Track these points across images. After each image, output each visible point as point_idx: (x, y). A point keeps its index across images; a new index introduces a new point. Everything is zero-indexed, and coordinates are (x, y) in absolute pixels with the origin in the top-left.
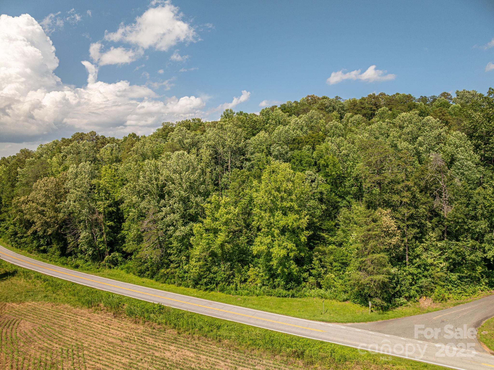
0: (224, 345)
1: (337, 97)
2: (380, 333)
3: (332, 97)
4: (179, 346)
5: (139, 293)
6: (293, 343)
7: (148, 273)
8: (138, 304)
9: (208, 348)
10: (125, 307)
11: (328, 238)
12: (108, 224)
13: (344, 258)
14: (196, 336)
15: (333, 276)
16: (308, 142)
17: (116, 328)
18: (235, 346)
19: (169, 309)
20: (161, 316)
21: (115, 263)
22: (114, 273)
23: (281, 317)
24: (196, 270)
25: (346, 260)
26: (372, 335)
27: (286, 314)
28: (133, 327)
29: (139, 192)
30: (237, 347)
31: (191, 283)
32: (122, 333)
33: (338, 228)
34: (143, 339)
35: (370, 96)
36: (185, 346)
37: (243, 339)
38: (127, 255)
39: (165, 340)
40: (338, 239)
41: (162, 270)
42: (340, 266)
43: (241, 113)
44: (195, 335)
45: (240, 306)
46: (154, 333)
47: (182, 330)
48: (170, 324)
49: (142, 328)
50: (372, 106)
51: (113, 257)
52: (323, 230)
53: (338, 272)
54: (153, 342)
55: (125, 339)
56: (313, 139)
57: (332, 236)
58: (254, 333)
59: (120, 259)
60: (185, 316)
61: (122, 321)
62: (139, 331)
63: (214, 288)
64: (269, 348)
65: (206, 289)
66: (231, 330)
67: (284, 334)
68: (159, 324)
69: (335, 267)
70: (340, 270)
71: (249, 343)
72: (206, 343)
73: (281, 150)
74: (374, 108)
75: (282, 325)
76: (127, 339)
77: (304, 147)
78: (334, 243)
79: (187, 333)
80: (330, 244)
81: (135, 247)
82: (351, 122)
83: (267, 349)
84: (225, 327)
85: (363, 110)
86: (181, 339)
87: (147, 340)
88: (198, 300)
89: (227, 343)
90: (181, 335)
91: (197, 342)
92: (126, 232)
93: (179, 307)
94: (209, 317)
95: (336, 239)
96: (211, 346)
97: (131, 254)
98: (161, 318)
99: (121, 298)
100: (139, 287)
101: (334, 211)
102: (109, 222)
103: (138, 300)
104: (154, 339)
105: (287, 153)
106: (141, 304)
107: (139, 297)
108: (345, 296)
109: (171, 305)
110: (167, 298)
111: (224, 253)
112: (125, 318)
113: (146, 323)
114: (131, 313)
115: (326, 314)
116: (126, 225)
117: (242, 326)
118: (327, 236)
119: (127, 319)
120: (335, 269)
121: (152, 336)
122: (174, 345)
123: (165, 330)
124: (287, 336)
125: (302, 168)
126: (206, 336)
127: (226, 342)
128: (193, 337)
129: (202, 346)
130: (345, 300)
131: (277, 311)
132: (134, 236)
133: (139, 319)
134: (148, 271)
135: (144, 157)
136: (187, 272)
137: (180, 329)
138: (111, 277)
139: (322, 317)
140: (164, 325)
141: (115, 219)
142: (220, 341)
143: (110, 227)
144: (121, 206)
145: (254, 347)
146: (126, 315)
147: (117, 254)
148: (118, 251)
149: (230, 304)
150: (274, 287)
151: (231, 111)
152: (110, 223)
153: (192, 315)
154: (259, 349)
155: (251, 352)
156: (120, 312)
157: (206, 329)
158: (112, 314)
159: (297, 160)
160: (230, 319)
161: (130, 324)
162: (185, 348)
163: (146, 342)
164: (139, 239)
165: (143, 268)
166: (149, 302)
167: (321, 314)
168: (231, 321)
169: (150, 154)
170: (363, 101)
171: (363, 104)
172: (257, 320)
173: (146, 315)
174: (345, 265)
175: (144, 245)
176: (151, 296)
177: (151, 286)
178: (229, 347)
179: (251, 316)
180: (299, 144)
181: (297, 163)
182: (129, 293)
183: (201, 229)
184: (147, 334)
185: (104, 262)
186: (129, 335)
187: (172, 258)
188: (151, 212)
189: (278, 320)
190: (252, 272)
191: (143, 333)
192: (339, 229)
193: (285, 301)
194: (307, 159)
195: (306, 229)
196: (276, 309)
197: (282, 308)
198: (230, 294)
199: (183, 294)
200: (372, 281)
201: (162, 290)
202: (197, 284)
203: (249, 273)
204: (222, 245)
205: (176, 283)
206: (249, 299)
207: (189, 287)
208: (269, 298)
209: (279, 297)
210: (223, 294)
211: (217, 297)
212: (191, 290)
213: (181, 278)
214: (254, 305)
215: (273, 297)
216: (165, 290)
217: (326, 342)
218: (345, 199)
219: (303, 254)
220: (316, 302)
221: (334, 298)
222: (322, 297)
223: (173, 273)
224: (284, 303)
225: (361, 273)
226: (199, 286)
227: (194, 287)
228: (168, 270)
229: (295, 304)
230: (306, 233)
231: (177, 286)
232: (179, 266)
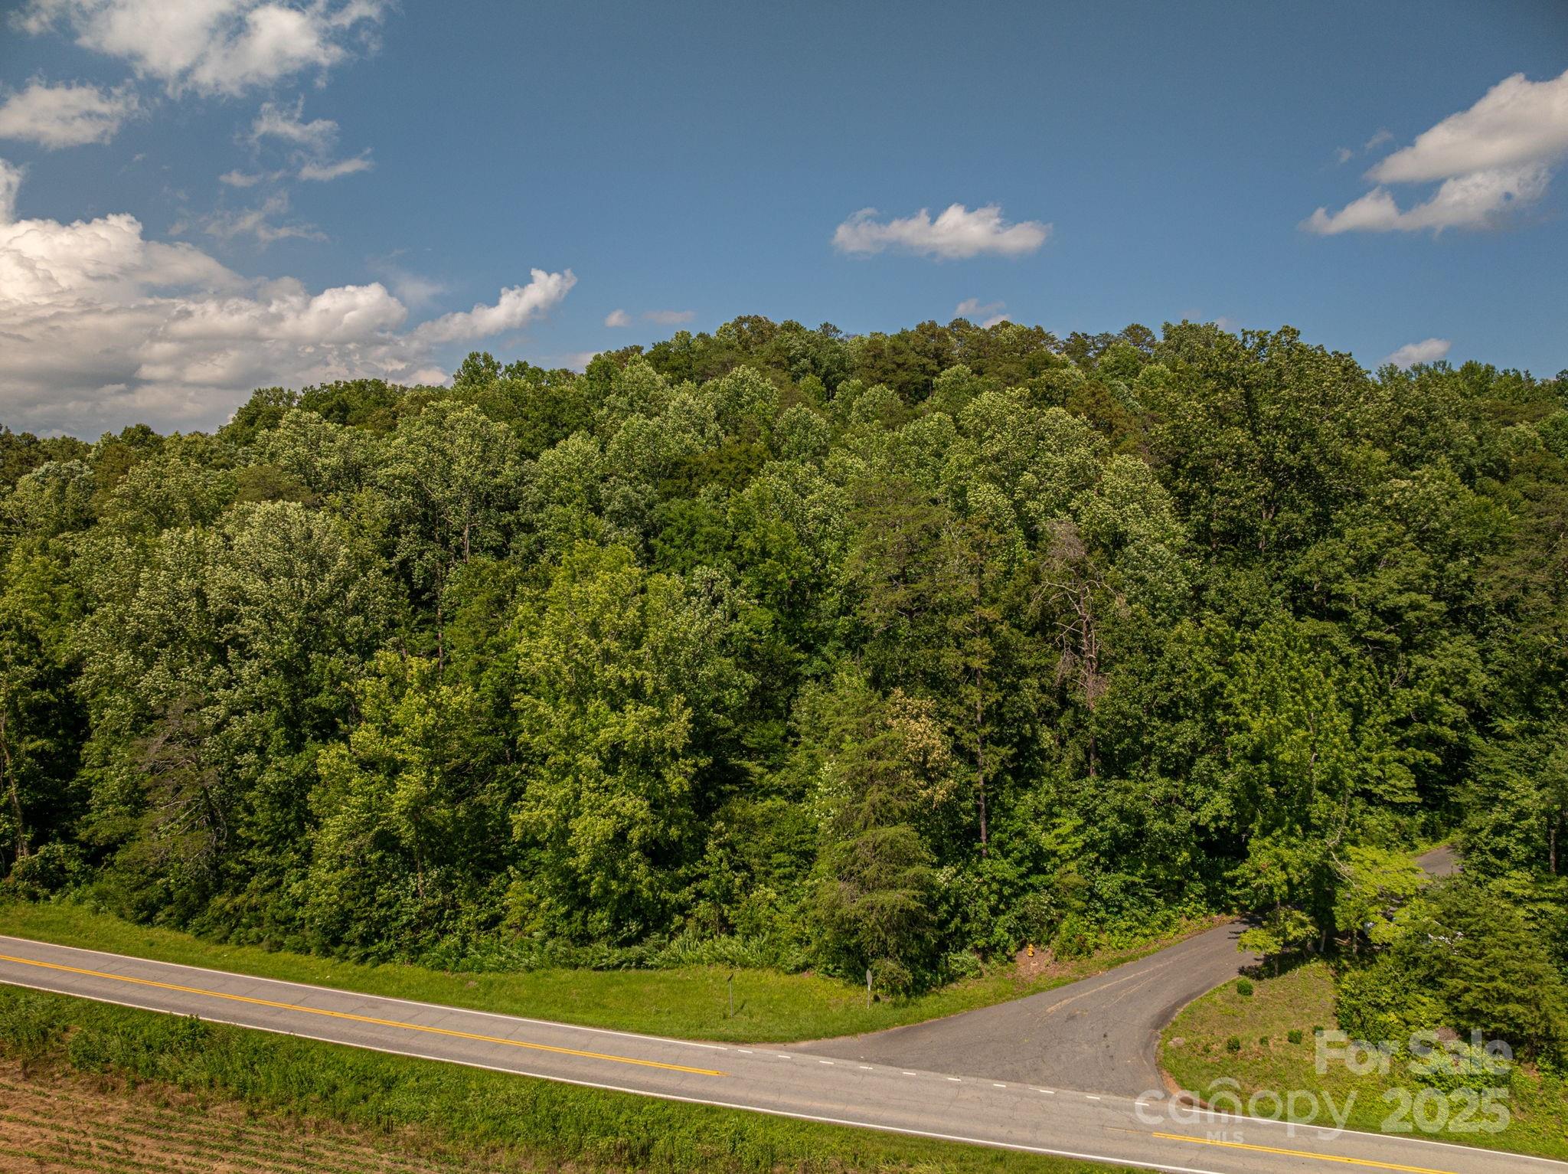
0: (400, 1143)
1: (826, 325)
2: (890, 1068)
3: (812, 325)
4: (245, 1158)
5: (126, 984)
6: (623, 1118)
7: (168, 909)
8: (119, 1025)
9: (347, 1157)
10: (71, 1036)
11: (762, 776)
12: (31, 746)
13: (807, 837)
14: (312, 1117)
15: (773, 895)
16: (718, 472)
17: (27, 1116)
18: (436, 1143)
19: (228, 1033)
20: (198, 1059)
21: (52, 880)
22: (49, 917)
23: (597, 1034)
24: (330, 895)
25: (812, 841)
26: (865, 1073)
27: (615, 1027)
28: (89, 1106)
29: (139, 638)
30: (442, 1147)
31: (313, 938)
32: (45, 1131)
33: (795, 744)
34: (120, 1147)
35: (921, 328)
36: (266, 1157)
37: (464, 1118)
38: (97, 855)
39: (200, 1144)
40: (793, 778)
41: (218, 901)
42: (792, 862)
43: (522, 368)
44: (308, 1116)
45: (472, 1007)
46: (165, 1122)
47: (263, 1103)
48: (226, 1085)
49: (125, 1106)
50: (925, 360)
51: (48, 860)
52: (750, 753)
53: (786, 881)
54: (156, 1153)
55: (54, 1154)
56: (734, 464)
57: (773, 769)
58: (502, 1095)
59: (73, 865)
60: (281, 1056)
61: (54, 1087)
62: (112, 1119)
63: (391, 953)
64: (545, 1142)
65: (363, 960)
66: (429, 1091)
67: (598, 1090)
68: (187, 1087)
69: (779, 866)
70: (791, 877)
71: (482, 1128)
72: (341, 1142)
73: (634, 496)
74: (933, 366)
75: (597, 1062)
76: (62, 1150)
77: (702, 490)
78: (780, 792)
79: (281, 1110)
80: (767, 795)
81: (123, 824)
82: (859, 409)
83: (537, 1144)
84: (412, 1082)
85: (899, 371)
86: (258, 1134)
87: (137, 1149)
88: (333, 994)
89: (412, 1134)
90: (259, 1121)
91: (310, 1139)
92: (97, 774)
93: (264, 1023)
94: (362, 1050)
95: (785, 778)
96: (359, 1150)
97: (112, 847)
98: (195, 1068)
99: (58, 1002)
100: (130, 963)
101: (784, 691)
102: (32, 741)
103: (122, 1009)
104: (161, 1143)
105: (650, 506)
106: (130, 1021)
107: (124, 999)
108: (798, 956)
109: (235, 1018)
110: (227, 996)
111: (429, 829)
112: (66, 1075)
113: (143, 1087)
114: (88, 1058)
115: (739, 1015)
116: (92, 749)
117: (463, 1074)
118: (759, 770)
119: (73, 1079)
120: (778, 872)
121: (155, 1132)
122: (231, 1156)
123: (205, 1108)
124: (605, 1097)
125: (694, 554)
126: (343, 1117)
127: (409, 1130)
128: (299, 1124)
129: (327, 1154)
130: (798, 969)
131: (589, 1018)
132: (122, 789)
133: (117, 1075)
134: (170, 903)
135: (163, 516)
136: (303, 905)
137: (258, 1100)
138: (35, 932)
139: (724, 1029)
140: (203, 1091)
141: (57, 727)
142: (388, 1130)
143: (38, 755)
144: (82, 684)
145: (496, 1141)
146: (69, 1066)
147: (61, 848)
148: (67, 837)
149: (439, 1003)
150: (585, 939)
151: (487, 358)
152: (39, 743)
153: (301, 1049)
154: (512, 1145)
155: (485, 1159)
156: (50, 1054)
157: (347, 1092)
158: (19, 1063)
159: (680, 531)
160: (431, 1053)
161: (80, 1098)
162: (269, 1164)
163: (132, 1154)
164: (137, 800)
165: (152, 893)
166: (159, 1014)
167: (725, 1017)
168: (430, 1061)
169: (182, 506)
170: (902, 345)
171: (901, 353)
172: (519, 1050)
173: (143, 1057)
174: (809, 857)
175: (156, 816)
176: (172, 992)
177: (173, 953)
178: (417, 1147)
179: (499, 1040)
180: (690, 477)
181: (677, 542)
182: (91, 987)
183: (345, 765)
184: (137, 1127)
185: (11, 879)
186: (71, 1136)
187: (256, 856)
188: (180, 704)
189: (585, 1047)
190: (516, 893)
191: (126, 1126)
192: (799, 748)
193: (619, 983)
194: (708, 529)
195: (690, 750)
196: (587, 1009)
197: (604, 1007)
198: (444, 969)
199: (286, 978)
200: (872, 908)
201: (215, 967)
202: (336, 941)
203: (510, 898)
204: (414, 812)
205: (265, 943)
206: (503, 984)
207: (308, 952)
208: (568, 974)
209: (601, 969)
210: (419, 972)
211: (400, 980)
212: (314, 962)
213: (283, 923)
214: (516, 1001)
215: (582, 972)
216: (224, 968)
217: (724, 1108)
218: (818, 652)
219: (674, 832)
220: (715, 980)
221: (770, 965)
222: (733, 963)
223: (255, 909)
224: (614, 990)
225: (841, 885)
226: (342, 948)
227: (326, 952)
228: (238, 900)
229: (647, 988)
230: (687, 765)
231: (270, 951)
232: (280, 883)
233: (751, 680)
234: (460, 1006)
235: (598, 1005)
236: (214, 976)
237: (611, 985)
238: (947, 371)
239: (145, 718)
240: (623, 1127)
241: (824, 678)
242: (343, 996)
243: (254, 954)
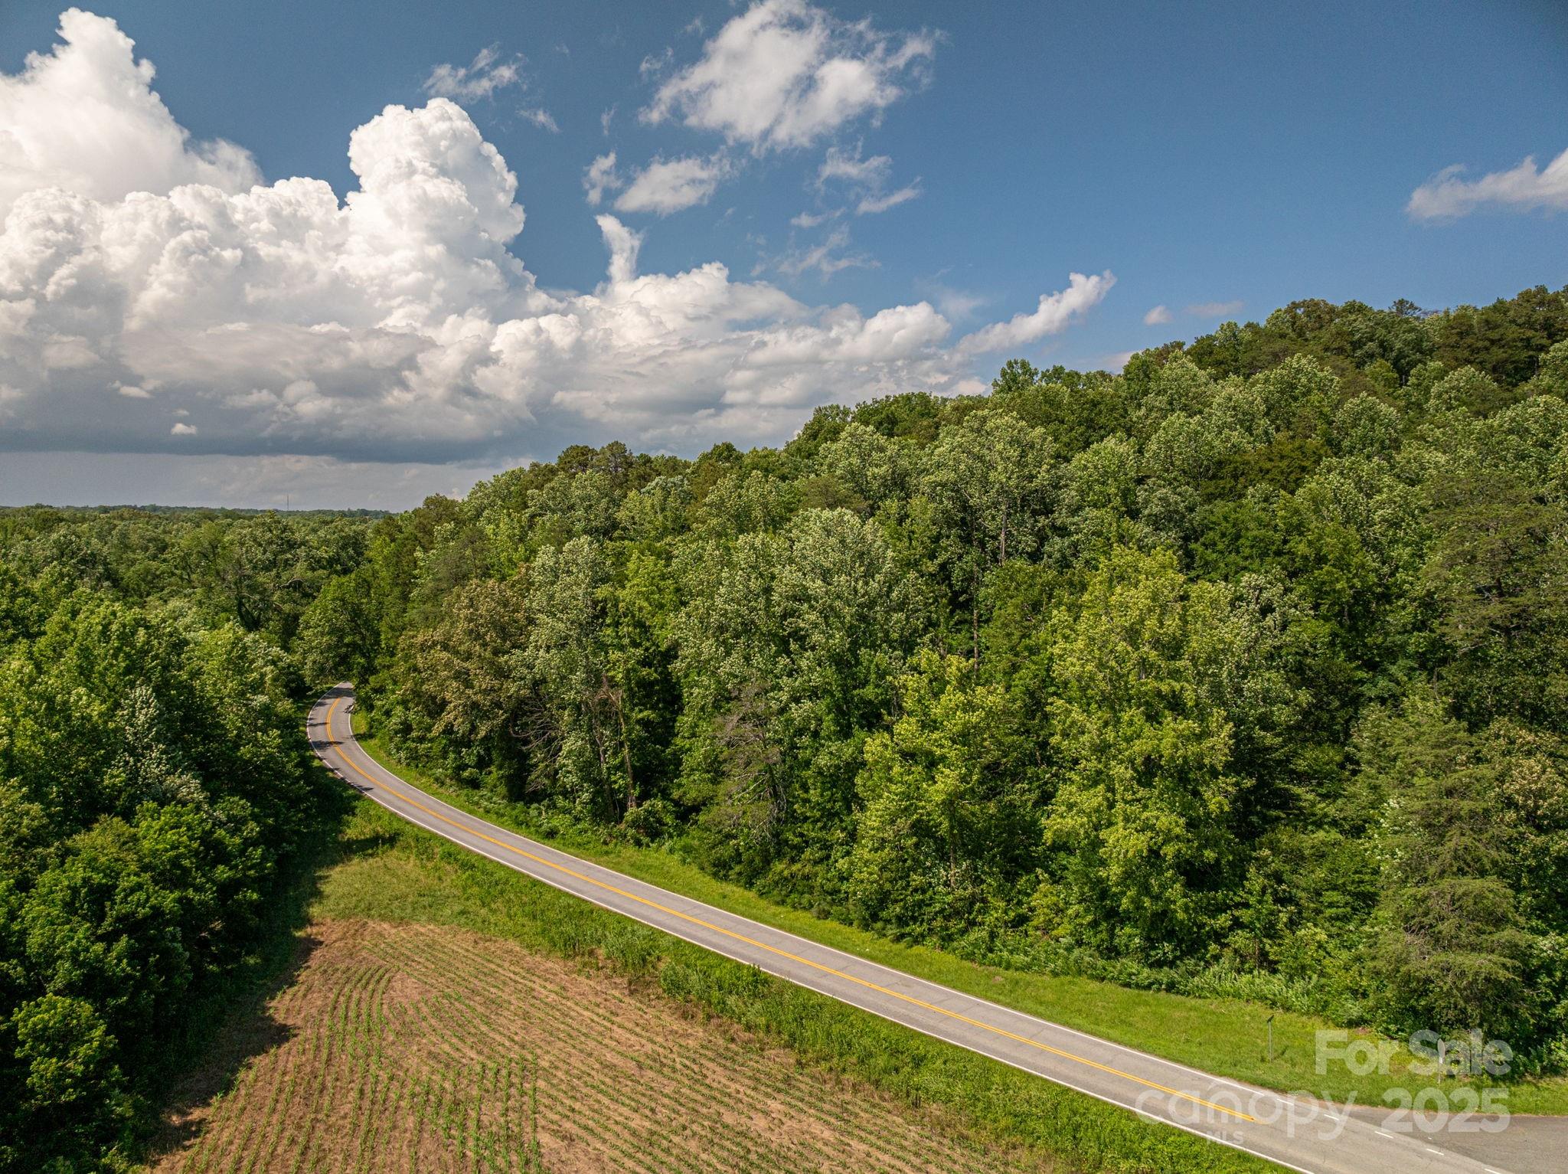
0: (927, 1119)
1: (1402, 302)
2: (1468, 1159)
3: (1382, 304)
4: (794, 1102)
5: (705, 928)
6: (1146, 1144)
7: (738, 868)
8: (699, 963)
9: (879, 1122)
10: (662, 966)
11: (1313, 805)
12: (640, 716)
13: (1367, 878)
14: (849, 1078)
15: (1322, 936)
16: (1268, 471)
17: (630, 1025)
18: (959, 1127)
19: (785, 985)
20: (758, 1005)
21: (652, 830)
22: (650, 861)
23: (1121, 1052)
24: (871, 874)
25: (1372, 884)
26: (1432, 1158)
27: (1139, 1047)
28: (675, 1028)
29: (722, 629)
30: (965, 1132)
31: (855, 911)
32: (644, 1041)
33: (1354, 773)
34: (696, 1068)
35: (1526, 297)
36: (811, 1105)
37: (989, 1106)
38: (686, 813)
39: (758, 1080)
40: (1351, 810)
41: (779, 867)
42: (1347, 904)
43: (1058, 372)
44: (846, 1076)
45: (997, 1002)
46: (730, 1054)
47: (810, 1055)
48: (779, 1033)
49: (701, 1034)
50: (1530, 333)
51: (650, 812)
52: (1300, 778)
53: (1338, 923)
54: (724, 1081)
55: (649, 1062)
56: (1285, 462)
57: (1325, 797)
58: (1023, 1094)
59: (669, 819)
60: (826, 1015)
61: (649, 1006)
62: (691, 1043)
63: (923, 936)
64: (1064, 1151)
65: (899, 938)
66: (954, 1075)
67: (1122, 1109)
68: (748, 1028)
69: (1331, 905)
70: (1346, 919)
71: (1003, 1123)
72: (874, 1106)
73: (1173, 498)
74: (1540, 338)
75: (1121, 1080)
76: (655, 1060)
77: (1251, 490)
78: (1334, 823)
79: (824, 1065)
80: (1319, 825)
81: (706, 789)
82: (1439, 396)
83: (1057, 1150)
84: (939, 1062)
85: (1494, 349)
86: (804, 1083)
87: (709, 1073)
88: (871, 967)
89: (938, 1113)
90: (806, 1071)
91: (848, 1097)
92: (687, 744)
93: (812, 983)
94: (895, 1024)
95: (1341, 810)
96: (889, 1117)
97: (696, 809)
98: (755, 1012)
99: (654, 935)
100: (708, 910)
101: (1342, 713)
102: (641, 711)
103: (701, 950)
104: (728, 1073)
105: (1191, 510)
106: (706, 962)
107: (702, 941)
108: (1354, 1008)
109: (789, 974)
110: (782, 953)
111: (961, 824)
112: (658, 998)
113: (714, 1021)
114: (675, 986)
115: (1280, 1061)
116: (685, 721)
117: (988, 1067)
118: (1311, 797)
119: (663, 1002)
120: (1329, 912)
121: (723, 1062)
122: (781, 1097)
123: (762, 1050)
124: (1128, 1118)
125: (1239, 560)
126: (877, 1083)
127: (935, 1109)
128: (838, 1082)
129: (862, 1114)
130: (1352, 1024)
131: (1112, 1033)
132: (705, 758)
133: (696, 1006)
134: (740, 862)
135: (743, 522)
136: (847, 880)
137: (805, 1052)
138: (638, 873)
139: (1260, 1072)
140: (761, 1035)
141: (659, 701)
142: (916, 1105)
143: (645, 724)
144: (677, 666)
145: (1017, 1139)
146: (660, 990)
147: (659, 804)
148: (665, 795)
149: (966, 992)
150: (1112, 952)
151: (1024, 365)
152: (645, 713)
153: (843, 1012)
154: (1032, 1146)
155: (1005, 1153)
156: (648, 978)
157: (881, 1061)
158: (626, 980)
159: (1223, 535)
160: (958, 1039)
161: (668, 1019)
162: (812, 1111)
163: (705, 1076)
164: (716, 771)
165: (725, 852)
166: (728, 960)
167: (1263, 1060)
168: (957, 1047)
169: (758, 513)
170: (1498, 318)
171: (1497, 327)
172: (1042, 1052)
173: (716, 994)
174: (1367, 900)
175: (729, 785)
176: (739, 941)
177: (743, 909)
178: (942, 1127)
179: (1023, 1039)
180: (1235, 477)
181: (1220, 546)
182: (678, 926)
183: (888, 754)
184: (709, 1054)
185: (623, 826)
186: (661, 1050)
187: (810, 831)
188: (751, 689)
189: (1109, 1063)
190: (1043, 897)
191: (702, 1051)
192: (1359, 778)
193: (1147, 1004)
194: (1255, 533)
195: (1230, 768)
196: (1112, 1024)
197: (1131, 1025)
198: (973, 960)
199: (832, 945)
200: (1449, 970)
201: (774, 925)
202: (875, 917)
203: (1036, 900)
204: (950, 804)
205: (815, 909)
206: (1028, 984)
207: (851, 924)
208: (1094, 986)
209: (1127, 985)
210: (949, 960)
211: (931, 964)
212: (855, 934)
213: (831, 894)
214: (1041, 1003)
215: (1108, 986)
216: (781, 927)
217: (1259, 1159)
218: (1384, 672)
219: (1210, 855)
220: (1253, 1018)
221: (1317, 1013)
222: (1274, 1003)
223: (807, 878)
224: (1142, 1010)
225: (1409, 938)
226: (879, 925)
227: (866, 926)
228: (795, 868)
229: (1177, 1014)
230: (1228, 783)
231: (819, 918)
232: (828, 857)
233: (1304, 697)
234: (986, 998)
235: (1122, 1022)
236: (772, 934)
237: (1139, 1004)
238: (1557, 345)
239: (723, 699)
240: (1146, 1153)
241: (1392, 701)
242: (880, 970)
243: (805, 918)
